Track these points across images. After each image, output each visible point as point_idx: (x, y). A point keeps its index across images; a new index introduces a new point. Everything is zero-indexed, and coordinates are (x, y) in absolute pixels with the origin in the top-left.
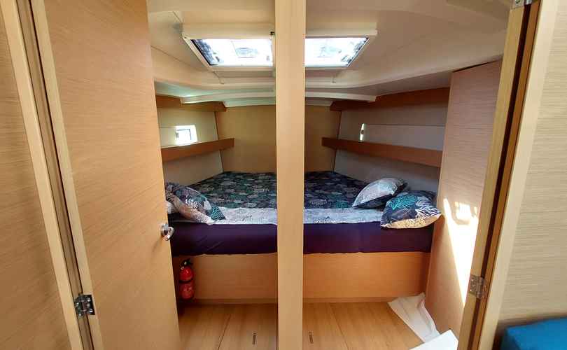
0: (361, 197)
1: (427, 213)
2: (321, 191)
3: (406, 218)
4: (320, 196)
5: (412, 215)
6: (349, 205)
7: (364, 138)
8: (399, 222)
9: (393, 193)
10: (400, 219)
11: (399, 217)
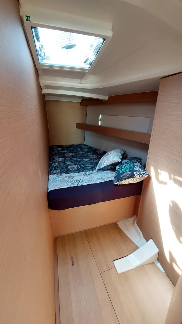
0: (101, 163)
1: (140, 174)
2: (77, 159)
3: (128, 178)
4: (76, 163)
5: (132, 176)
6: (93, 168)
7: (101, 123)
8: (124, 181)
9: (120, 161)
10: (125, 179)
11: (124, 178)
